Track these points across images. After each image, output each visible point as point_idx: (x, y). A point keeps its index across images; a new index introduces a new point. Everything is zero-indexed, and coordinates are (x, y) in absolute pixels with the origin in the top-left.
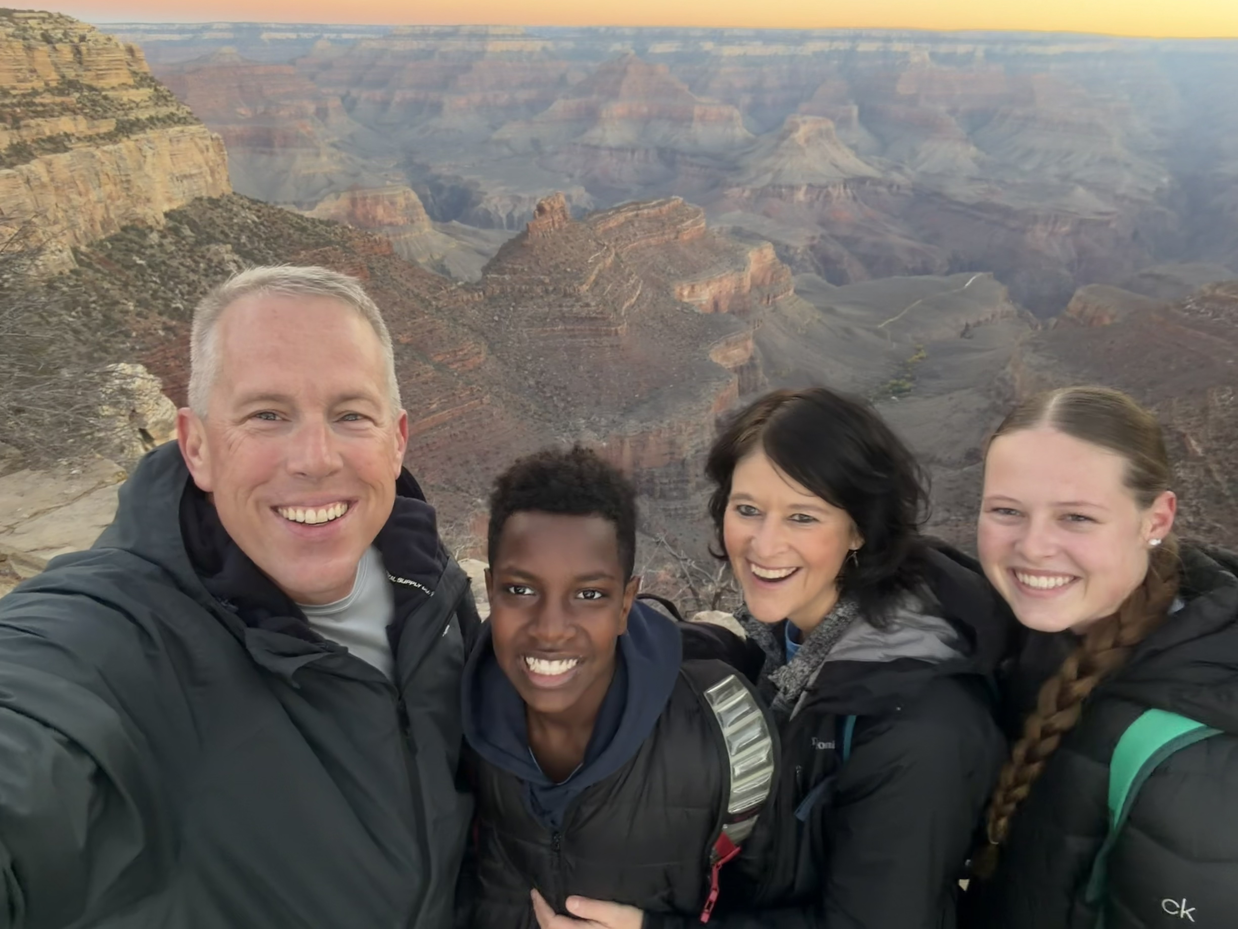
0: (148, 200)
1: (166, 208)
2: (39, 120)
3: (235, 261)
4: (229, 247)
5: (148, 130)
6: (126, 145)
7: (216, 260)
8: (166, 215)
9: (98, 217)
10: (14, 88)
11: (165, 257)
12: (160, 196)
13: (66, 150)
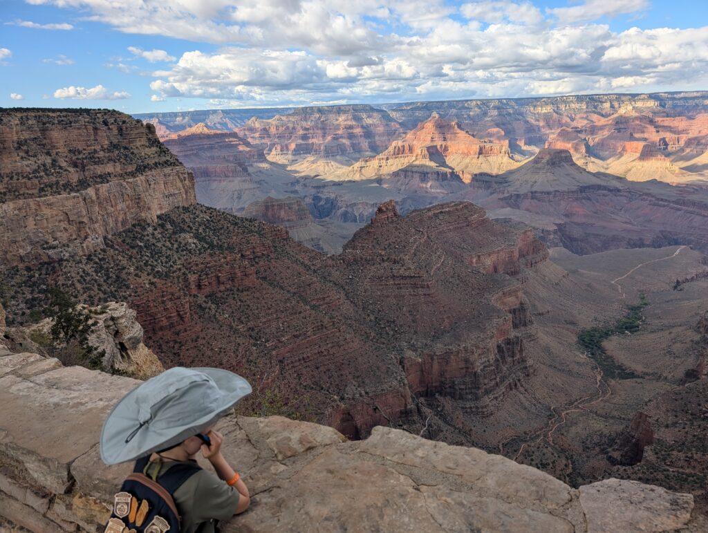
0: (149, 209)
1: (159, 213)
2: (96, 166)
3: (194, 243)
4: (192, 234)
5: (153, 170)
6: (140, 179)
7: (183, 243)
8: (158, 217)
9: (120, 219)
10: (84, 150)
11: (154, 241)
12: (156, 206)
13: (108, 182)
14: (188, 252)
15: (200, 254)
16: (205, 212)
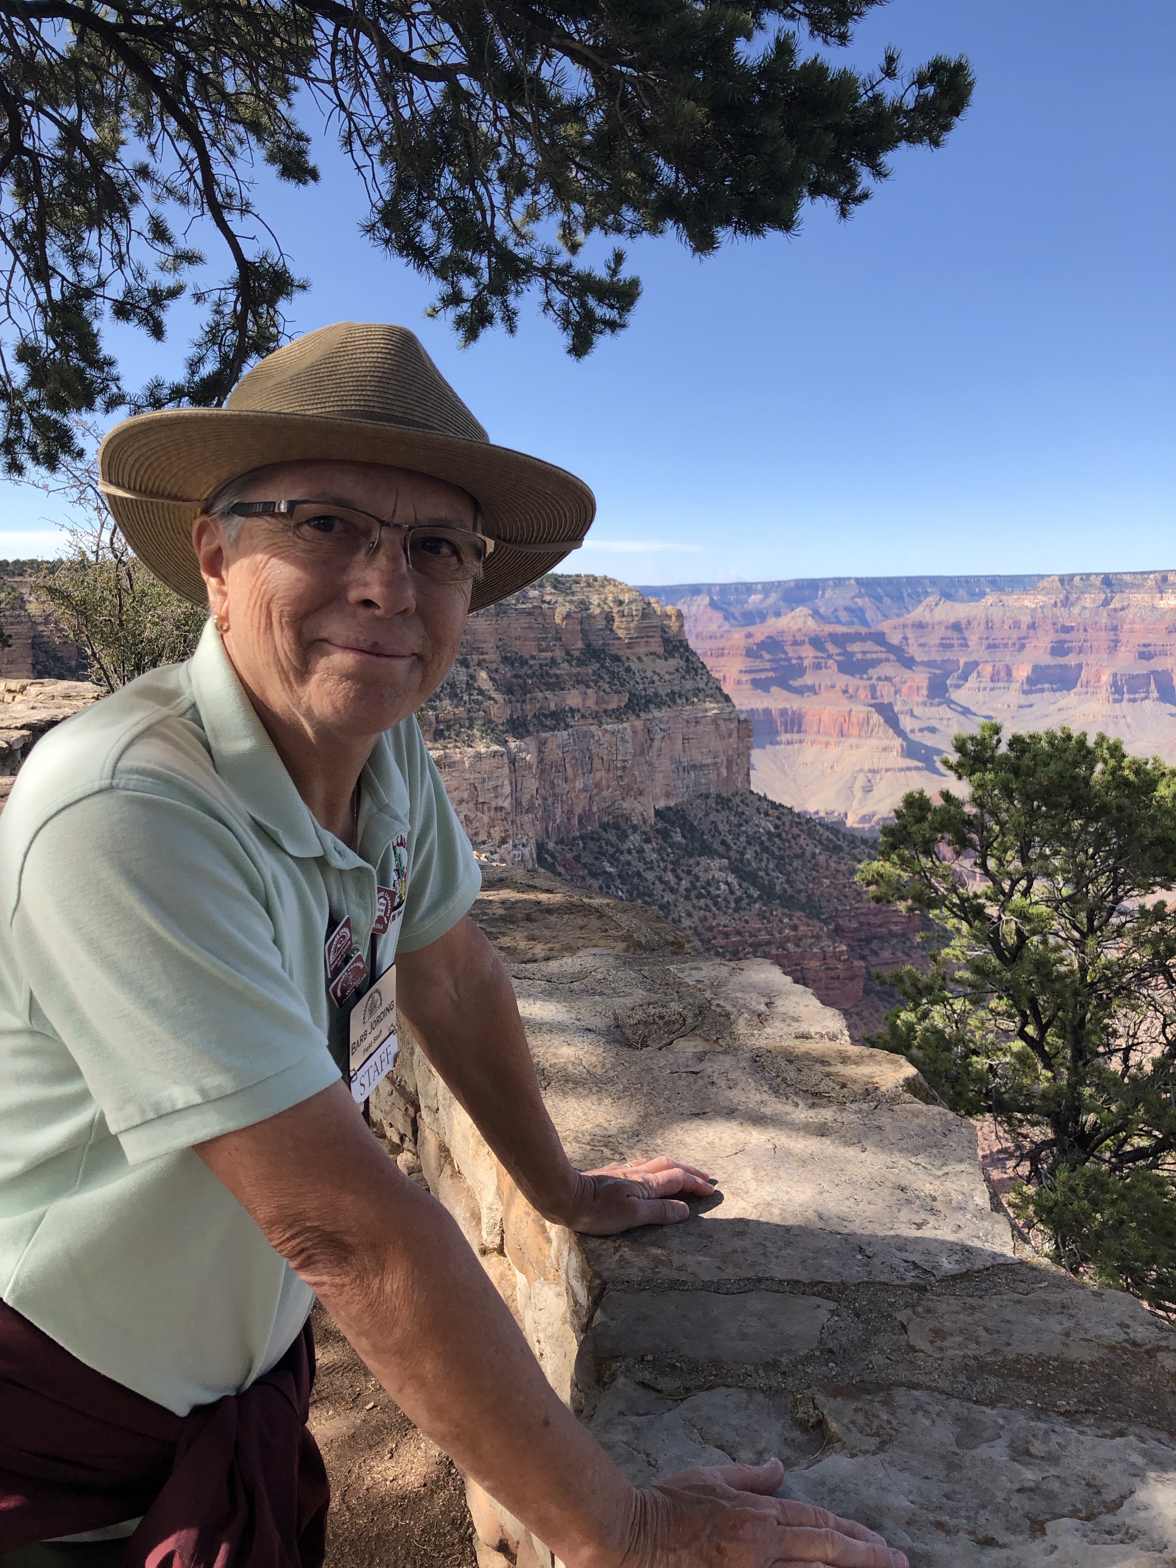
0: (641, 793)
1: (661, 804)
2: (548, 693)
3: (727, 883)
4: (725, 861)
5: (664, 708)
6: (633, 725)
7: (704, 877)
8: (658, 813)
9: (578, 810)
10: (533, 657)
11: (641, 866)
12: (658, 790)
13: (567, 726)
14: (710, 903)
15: (736, 910)
16: (767, 814)
